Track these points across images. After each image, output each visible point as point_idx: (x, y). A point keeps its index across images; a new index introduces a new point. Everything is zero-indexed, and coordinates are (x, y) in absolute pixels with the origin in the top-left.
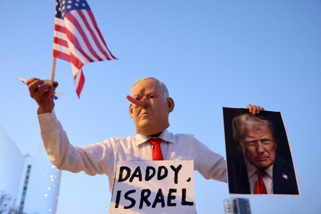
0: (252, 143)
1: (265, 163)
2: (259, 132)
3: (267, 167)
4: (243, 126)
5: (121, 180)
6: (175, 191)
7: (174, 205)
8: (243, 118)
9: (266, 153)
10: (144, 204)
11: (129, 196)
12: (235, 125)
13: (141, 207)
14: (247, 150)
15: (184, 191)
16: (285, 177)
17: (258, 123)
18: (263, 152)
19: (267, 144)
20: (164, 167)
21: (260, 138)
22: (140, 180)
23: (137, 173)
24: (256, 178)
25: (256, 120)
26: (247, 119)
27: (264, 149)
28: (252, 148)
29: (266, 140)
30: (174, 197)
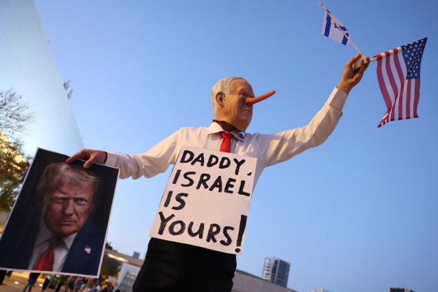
0: (61, 201)
1: (68, 229)
2: (76, 188)
3: (68, 235)
4: (58, 177)
5: (183, 161)
6: (234, 181)
7: (231, 192)
8: (64, 167)
9: (74, 217)
10: (202, 185)
11: (189, 176)
12: (47, 173)
13: (198, 187)
14: (49, 208)
15: (243, 183)
16: (88, 250)
17: (81, 177)
18: (71, 215)
19: (80, 205)
20: (227, 158)
21: (74, 196)
22: (202, 165)
23: (201, 158)
24: (46, 248)
25: (79, 173)
26: (67, 169)
27: (74, 210)
28: (58, 207)
29: (82, 199)
30: (232, 186)
